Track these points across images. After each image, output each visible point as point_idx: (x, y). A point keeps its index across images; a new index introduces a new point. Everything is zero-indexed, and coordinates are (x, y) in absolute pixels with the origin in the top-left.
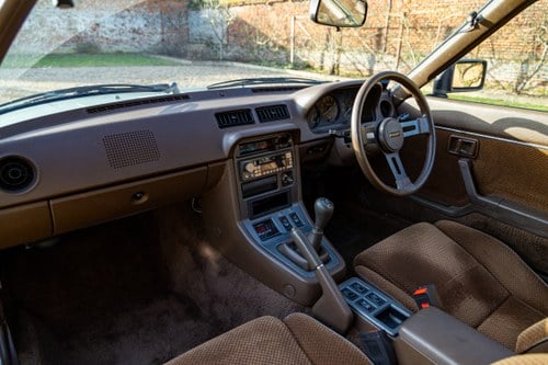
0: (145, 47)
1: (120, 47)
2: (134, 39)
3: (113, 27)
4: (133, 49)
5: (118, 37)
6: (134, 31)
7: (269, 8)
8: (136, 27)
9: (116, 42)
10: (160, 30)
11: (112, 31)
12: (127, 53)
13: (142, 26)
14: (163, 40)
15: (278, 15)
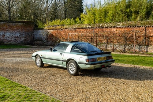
0: (19, 42)
1: (11, 42)
2: (15, 40)
3: (9, 36)
4: (15, 43)
5: (11, 39)
6: (16, 37)
7: (61, 31)
8: (17, 36)
9: (10, 41)
10: (24, 37)
11: (9, 37)
12: (13, 44)
13: (18, 35)
14: (25, 40)
15: (64, 33)
